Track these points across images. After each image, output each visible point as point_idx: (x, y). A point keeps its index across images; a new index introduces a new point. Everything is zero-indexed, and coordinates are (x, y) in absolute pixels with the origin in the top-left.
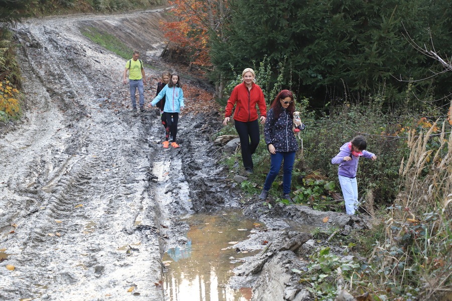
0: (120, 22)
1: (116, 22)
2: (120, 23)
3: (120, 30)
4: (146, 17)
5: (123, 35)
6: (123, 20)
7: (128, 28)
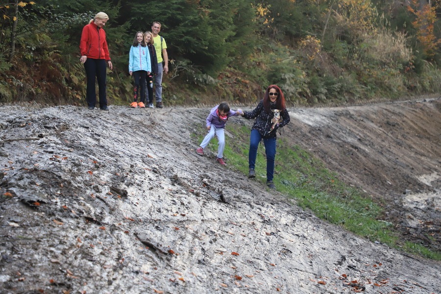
0: (330, 117)
1: (317, 118)
2: (327, 121)
3: (328, 136)
4: (397, 110)
5: (333, 149)
6: (339, 114)
7: (350, 133)
